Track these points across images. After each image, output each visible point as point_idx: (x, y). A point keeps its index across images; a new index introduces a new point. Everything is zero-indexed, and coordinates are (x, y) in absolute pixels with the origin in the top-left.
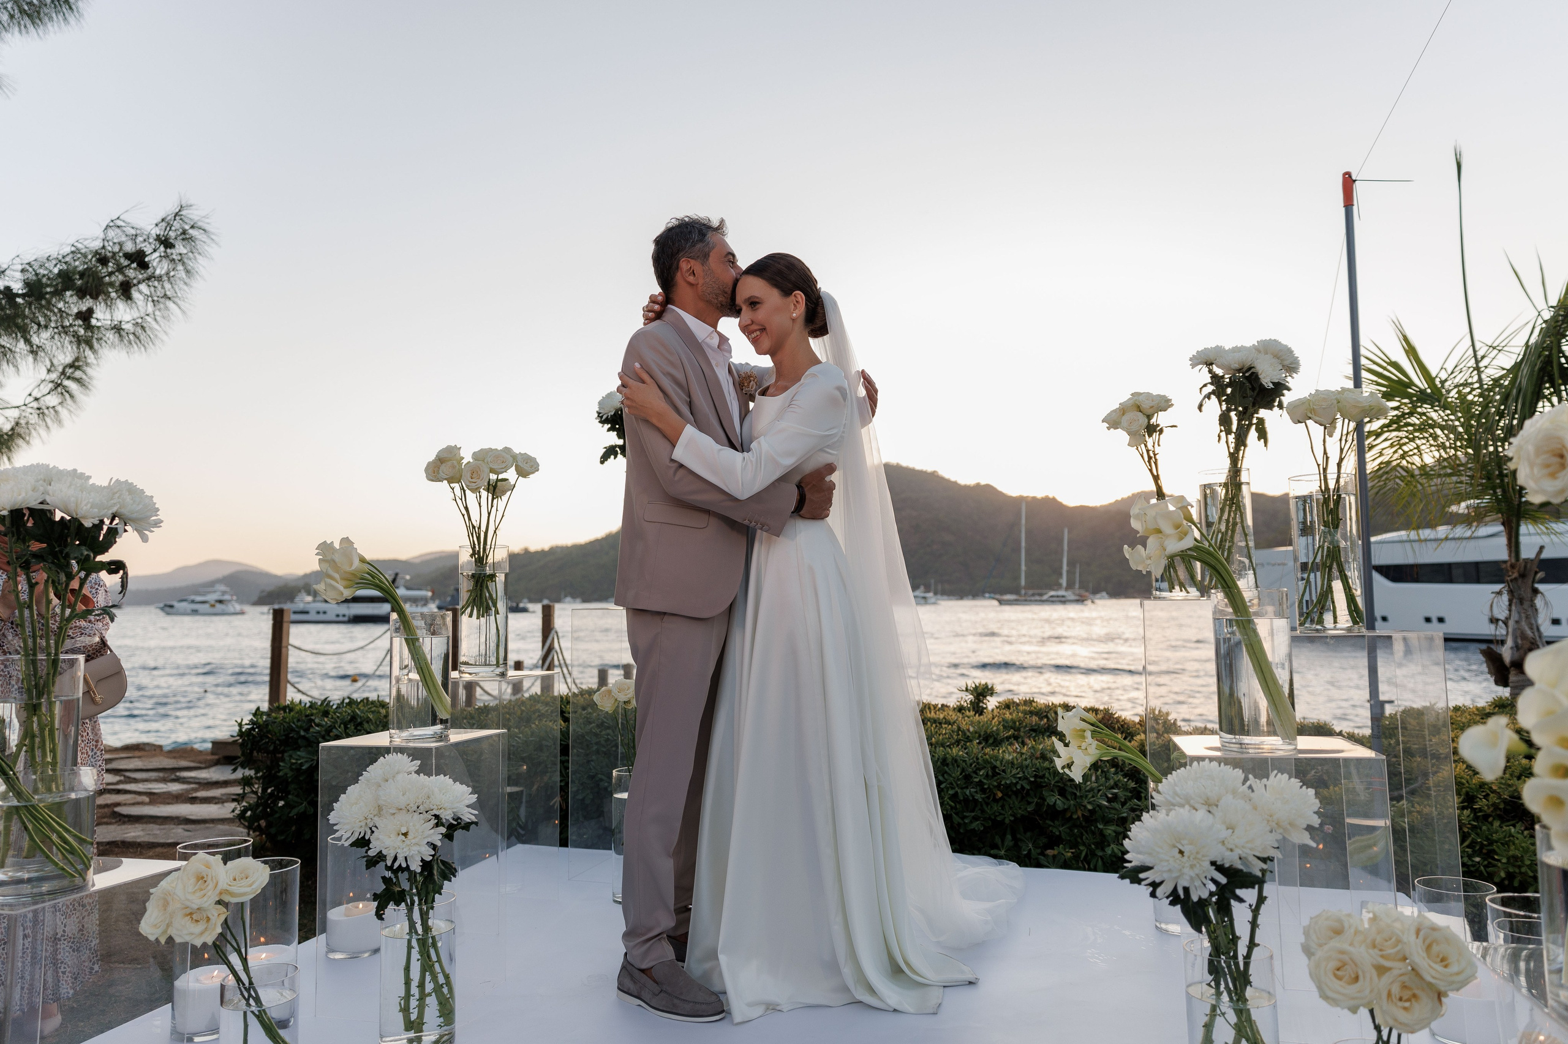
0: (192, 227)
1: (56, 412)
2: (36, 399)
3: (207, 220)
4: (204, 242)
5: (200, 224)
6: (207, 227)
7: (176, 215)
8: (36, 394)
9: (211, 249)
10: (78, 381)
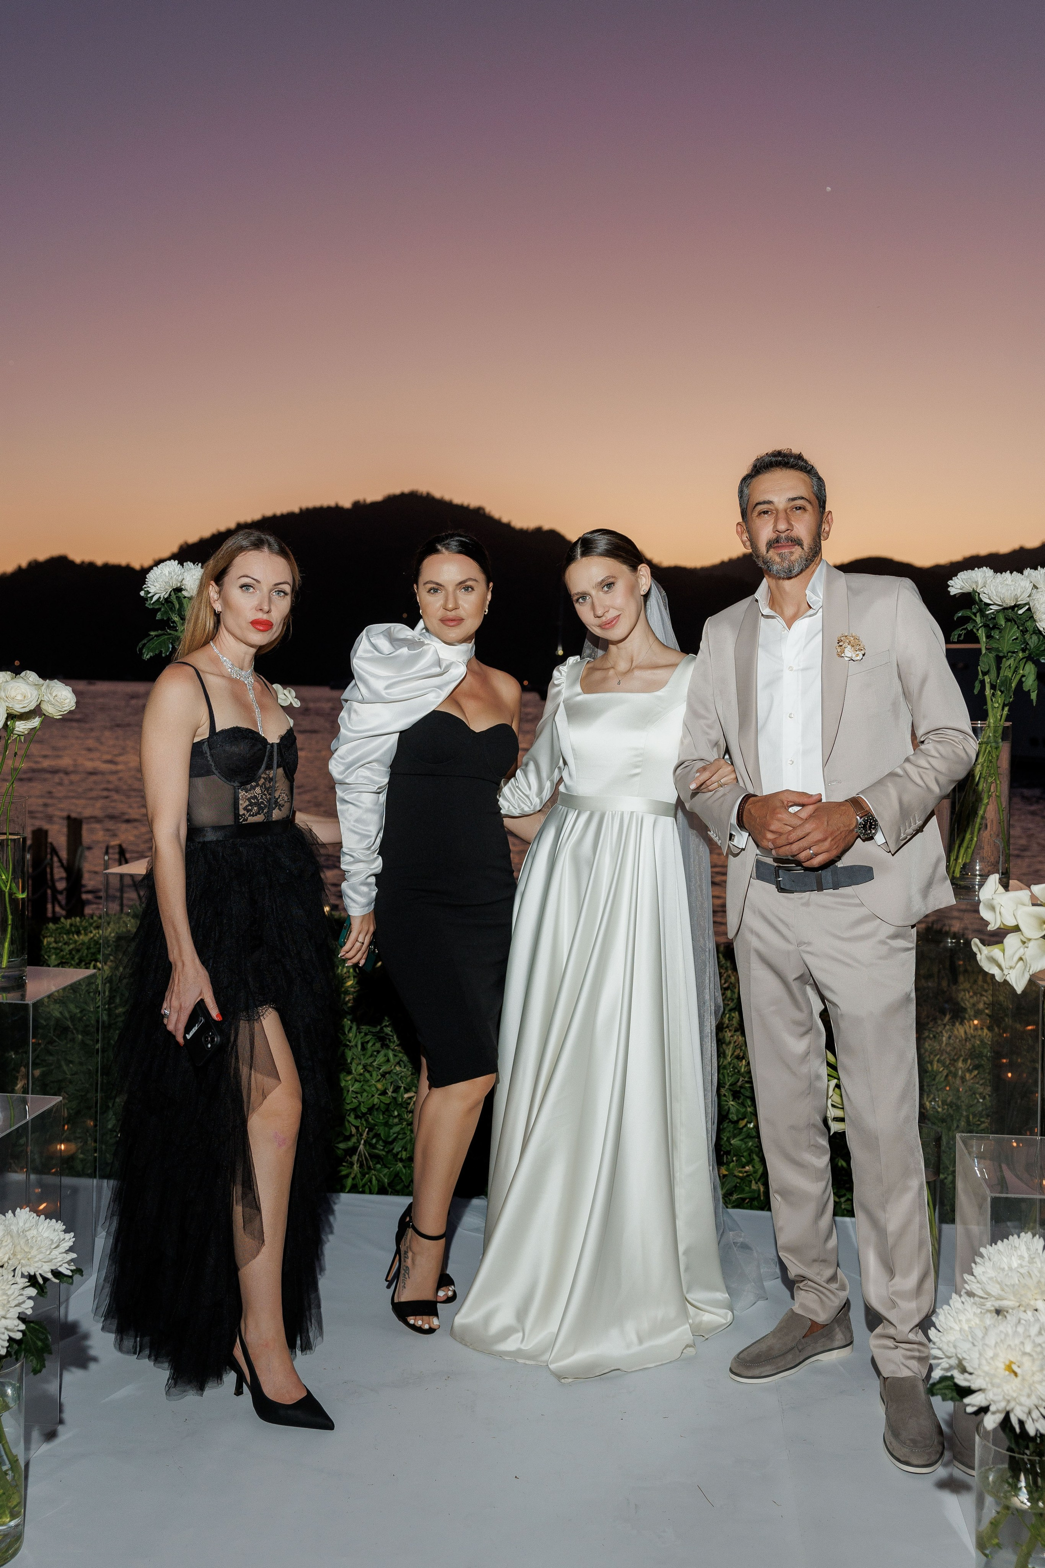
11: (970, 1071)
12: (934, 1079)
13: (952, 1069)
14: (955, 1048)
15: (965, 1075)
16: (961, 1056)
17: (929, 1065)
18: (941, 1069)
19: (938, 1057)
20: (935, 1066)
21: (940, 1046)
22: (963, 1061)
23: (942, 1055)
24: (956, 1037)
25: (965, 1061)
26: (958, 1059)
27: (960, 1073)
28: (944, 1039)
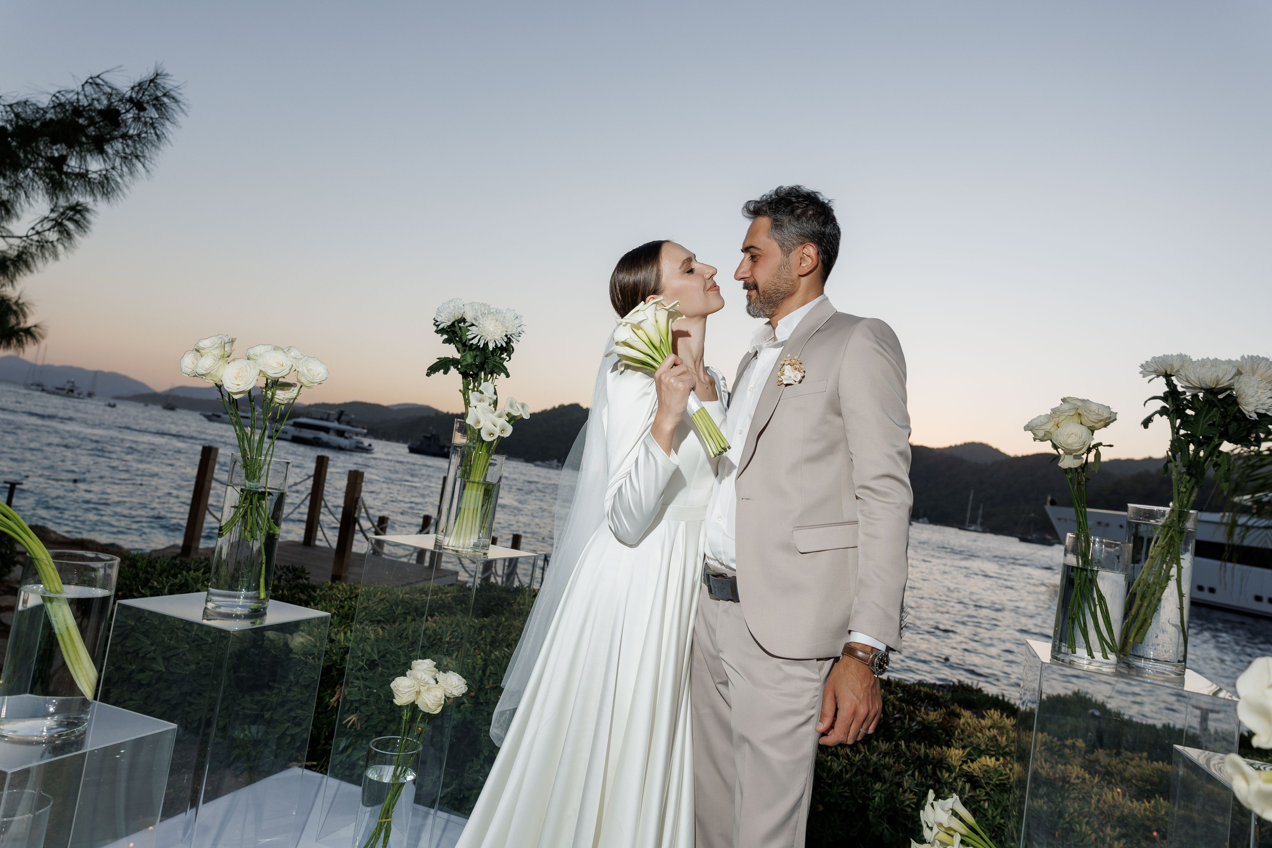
0: (165, 95)
1: (54, 246)
2: (38, 233)
3: (179, 91)
4: (173, 110)
5: (172, 93)
6: (178, 97)
7: (152, 81)
8: (38, 228)
9: (180, 118)
10: (77, 222)
11: (1118, 839)
12: (1082, 841)
13: (1101, 834)
14: (1103, 812)
15: (1114, 843)
16: (1109, 821)
17: (1078, 826)
18: (1090, 832)
19: (1087, 819)
20: (1084, 827)
21: (1089, 808)
22: (1111, 826)
23: (1090, 818)
24: (1105, 802)
25: (1113, 827)
26: (1106, 823)
27: (1108, 839)
28: (1093, 801)
